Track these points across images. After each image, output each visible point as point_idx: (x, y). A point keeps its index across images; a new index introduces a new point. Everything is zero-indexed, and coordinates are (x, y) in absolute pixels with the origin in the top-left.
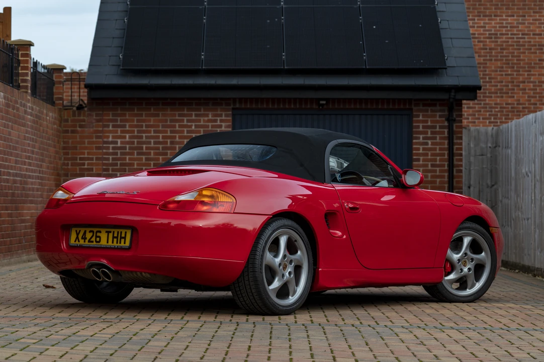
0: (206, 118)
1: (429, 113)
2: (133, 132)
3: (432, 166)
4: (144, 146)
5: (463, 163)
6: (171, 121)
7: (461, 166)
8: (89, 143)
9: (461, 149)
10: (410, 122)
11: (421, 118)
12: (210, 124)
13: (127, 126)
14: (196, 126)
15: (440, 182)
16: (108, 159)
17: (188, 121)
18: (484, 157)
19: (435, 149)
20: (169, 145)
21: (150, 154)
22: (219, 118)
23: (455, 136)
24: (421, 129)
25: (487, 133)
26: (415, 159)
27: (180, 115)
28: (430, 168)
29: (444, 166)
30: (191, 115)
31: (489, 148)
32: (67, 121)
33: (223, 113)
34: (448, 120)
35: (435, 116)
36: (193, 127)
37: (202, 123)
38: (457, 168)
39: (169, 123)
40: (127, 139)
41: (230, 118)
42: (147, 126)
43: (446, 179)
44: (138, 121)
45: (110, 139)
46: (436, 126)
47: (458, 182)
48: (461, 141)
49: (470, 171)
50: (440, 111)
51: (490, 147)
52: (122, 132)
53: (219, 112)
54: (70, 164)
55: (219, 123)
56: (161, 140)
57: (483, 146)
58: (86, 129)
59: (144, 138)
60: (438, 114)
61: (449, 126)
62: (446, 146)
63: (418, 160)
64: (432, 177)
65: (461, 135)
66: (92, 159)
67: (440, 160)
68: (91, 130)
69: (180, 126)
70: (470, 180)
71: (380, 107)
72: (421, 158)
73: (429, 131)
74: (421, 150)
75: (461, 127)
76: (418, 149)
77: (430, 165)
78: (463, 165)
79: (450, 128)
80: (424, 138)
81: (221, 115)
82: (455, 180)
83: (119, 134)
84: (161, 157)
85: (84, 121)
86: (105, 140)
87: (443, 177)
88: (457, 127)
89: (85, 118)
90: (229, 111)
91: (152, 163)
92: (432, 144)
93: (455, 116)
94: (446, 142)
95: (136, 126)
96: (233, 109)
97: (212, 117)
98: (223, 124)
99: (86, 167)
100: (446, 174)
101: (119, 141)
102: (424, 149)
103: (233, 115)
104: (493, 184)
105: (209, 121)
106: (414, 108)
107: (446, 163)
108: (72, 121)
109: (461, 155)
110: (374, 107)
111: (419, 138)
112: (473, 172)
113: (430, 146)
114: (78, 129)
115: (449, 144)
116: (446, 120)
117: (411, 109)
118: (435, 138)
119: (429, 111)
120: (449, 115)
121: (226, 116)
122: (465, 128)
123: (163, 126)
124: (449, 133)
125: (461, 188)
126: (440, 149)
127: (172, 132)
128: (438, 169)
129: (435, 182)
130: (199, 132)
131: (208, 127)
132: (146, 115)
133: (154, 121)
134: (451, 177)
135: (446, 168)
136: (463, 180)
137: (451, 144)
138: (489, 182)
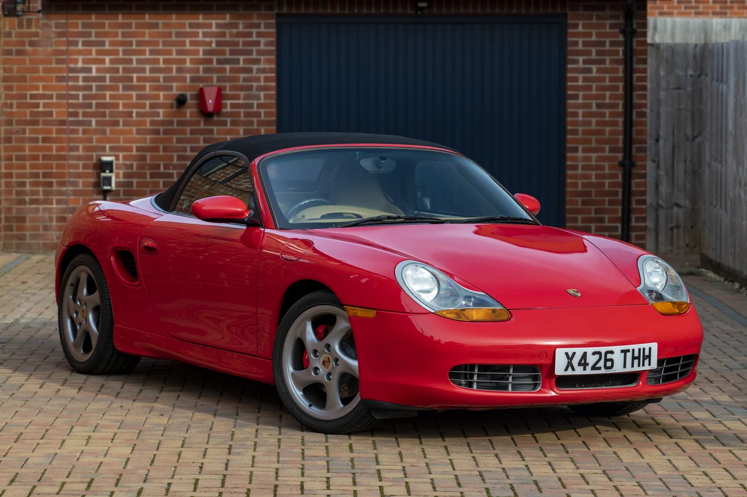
0: (234, 31)
1: (594, 21)
2: (117, 53)
3: (598, 106)
4: (135, 76)
5: (648, 102)
6: (178, 34)
7: (645, 106)
8: (46, 70)
9: (644, 79)
10: (563, 36)
11: (580, 29)
12: (241, 40)
13: (107, 44)
14: (218, 43)
15: (611, 133)
16: (76, 97)
17: (205, 35)
18: (682, 91)
19: (603, 79)
20: (174, 73)
21: (144, 88)
22: (254, 31)
23: (635, 59)
24: (580, 47)
25: (685, 53)
26: (570, 95)
27: (191, 26)
28: (594, 109)
29: (616, 106)
30: (210, 26)
31: (689, 77)
32: (9, 35)
33: (262, 22)
34: (624, 32)
35: (603, 26)
36: (214, 45)
37: (228, 38)
38: (639, 110)
39: (174, 38)
40: (107, 65)
41: (273, 30)
42: (139, 44)
43: (621, 128)
44: (124, 35)
45: (80, 65)
46: (605, 42)
47: (639, 132)
48: (644, 66)
49: (658, 114)
50: (612, 17)
51: (691, 76)
52: (98, 52)
53: (255, 21)
54: (15, 106)
55: (254, 38)
56: (161, 65)
57: (681, 73)
58: (40, 49)
59: (134, 62)
60: (608, 22)
61: (626, 42)
62: (621, 74)
63: (576, 97)
64: (598, 123)
65: (644, 57)
66: (51, 97)
67: (612, 97)
68: (49, 49)
69: (192, 43)
70: (658, 128)
71: (514, 11)
72: (581, 94)
73: (594, 50)
74: (581, 80)
75: (645, 43)
76: (576, 79)
77: (594, 106)
78: (648, 105)
79: (628, 45)
80: (585, 62)
81: (258, 26)
82: (634, 129)
83: (94, 56)
84: (161, 94)
85: (36, 35)
86: (72, 66)
87: (616, 124)
88: (639, 43)
89: (39, 30)
90: (271, 19)
91: (148, 102)
92: (599, 71)
93: (635, 26)
94: (621, 67)
95: (122, 44)
96: (278, 15)
97: (244, 28)
98: (262, 40)
99: (41, 109)
100: (621, 120)
101: (94, 67)
102: (585, 79)
103: (279, 27)
104: (695, 134)
105: (240, 35)
106: (570, 13)
107: (621, 102)
108: (19, 35)
109: (644, 88)
110: (506, 11)
111: (577, 62)
112: (663, 117)
113: (594, 74)
114: (28, 48)
115: (625, 71)
116: (620, 32)
117: (565, 16)
118: (603, 62)
119: (594, 18)
120: (626, 23)
121: (267, 26)
122: (651, 45)
123: (165, 44)
124: (625, 53)
125: (645, 142)
126: (612, 79)
127: (179, 53)
128: (607, 111)
129: (603, 132)
130: (223, 53)
131: (237, 44)
132: (138, 26)
133: (151, 35)
134: (629, 124)
135: (621, 109)
136: (648, 128)
137: (629, 71)
138: (689, 133)
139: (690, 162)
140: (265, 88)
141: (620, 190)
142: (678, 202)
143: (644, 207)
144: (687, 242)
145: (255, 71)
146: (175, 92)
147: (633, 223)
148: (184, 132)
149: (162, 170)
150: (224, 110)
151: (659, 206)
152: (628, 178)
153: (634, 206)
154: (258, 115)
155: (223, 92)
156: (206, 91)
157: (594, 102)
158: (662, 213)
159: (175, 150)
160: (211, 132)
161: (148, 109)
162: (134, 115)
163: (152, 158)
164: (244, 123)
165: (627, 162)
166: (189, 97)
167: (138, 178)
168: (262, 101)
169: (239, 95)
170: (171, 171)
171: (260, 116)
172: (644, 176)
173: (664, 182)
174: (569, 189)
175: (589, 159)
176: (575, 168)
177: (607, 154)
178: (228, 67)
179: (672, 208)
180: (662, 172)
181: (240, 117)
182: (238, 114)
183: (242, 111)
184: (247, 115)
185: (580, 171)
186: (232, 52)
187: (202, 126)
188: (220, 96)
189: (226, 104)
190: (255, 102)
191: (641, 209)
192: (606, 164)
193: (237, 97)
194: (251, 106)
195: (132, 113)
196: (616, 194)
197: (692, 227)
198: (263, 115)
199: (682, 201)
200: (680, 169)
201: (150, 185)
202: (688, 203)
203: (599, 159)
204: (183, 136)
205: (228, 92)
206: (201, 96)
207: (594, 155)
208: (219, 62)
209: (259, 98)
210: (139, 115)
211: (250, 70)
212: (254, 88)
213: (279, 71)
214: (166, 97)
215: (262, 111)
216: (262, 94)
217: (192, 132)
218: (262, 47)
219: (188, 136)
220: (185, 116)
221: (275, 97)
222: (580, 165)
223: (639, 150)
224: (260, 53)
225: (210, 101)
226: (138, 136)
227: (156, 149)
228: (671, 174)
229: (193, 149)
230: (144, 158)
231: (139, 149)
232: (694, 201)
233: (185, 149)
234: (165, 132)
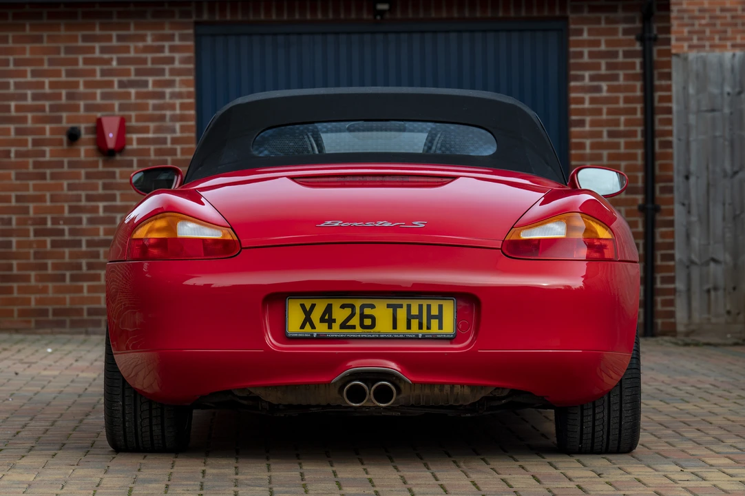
0: (141, 44)
1: (603, 25)
3: (611, 134)
4: (13, 104)
5: (675, 128)
7: (670, 133)
9: (669, 99)
10: (564, 46)
11: (585, 36)
12: (149, 56)
14: (120, 61)
15: (628, 168)
17: (103, 50)
18: (717, 114)
19: (616, 100)
20: (64, 100)
21: (24, 120)
22: (167, 44)
23: (656, 73)
24: (586, 59)
25: (721, 64)
26: (575, 121)
27: (85, 38)
28: (605, 139)
29: (634, 134)
30: (109, 38)
31: (726, 96)
33: (177, 33)
34: (642, 39)
35: (615, 32)
36: (114, 63)
37: (132, 54)
38: (663, 139)
39: (63, 55)
41: (191, 43)
42: (17, 63)
43: (640, 162)
46: (617, 52)
47: (664, 167)
48: (668, 82)
49: (688, 143)
50: (626, 20)
51: (729, 94)
53: (167, 31)
55: (167, 54)
56: (47, 90)
57: (716, 91)
59: (12, 87)
60: (621, 27)
61: (644, 51)
62: (639, 93)
63: (581, 123)
64: (610, 157)
65: (668, 70)
67: (627, 123)
69: (86, 61)
70: (688, 161)
71: (501, 14)
72: (588, 119)
73: (603, 62)
74: (587, 101)
75: (668, 53)
76: (581, 101)
77: (605, 134)
78: (675, 132)
79: (646, 55)
80: (592, 78)
81: (171, 38)
82: (658, 163)
84: (48, 127)
87: (633, 157)
88: (661, 53)
90: (188, 28)
91: (30, 138)
92: (610, 89)
93: (655, 32)
94: (639, 84)
96: (197, 24)
97: (153, 40)
98: (177, 56)
100: (640, 152)
102: (593, 101)
103: (198, 37)
104: (736, 169)
105: (148, 49)
106: (572, 16)
107: (639, 129)
109: (669, 111)
110: (489, 14)
111: (582, 78)
112: (694, 147)
113: (604, 94)
115: (644, 89)
116: (637, 39)
117: (566, 19)
118: (616, 77)
119: (603, 22)
120: (643, 29)
121: (182, 38)
122: (677, 55)
123: (51, 62)
124: (644, 65)
125: (671, 180)
126: (627, 100)
127: (69, 74)
128: (622, 141)
130: (127, 73)
131: (144, 61)
132: (16, 40)
133: (33, 51)
134: (650, 157)
135: (639, 138)
136: (675, 162)
137: (649, 89)
138: (728, 166)
139: (730, 204)
140: (182, 118)
141: (641, 242)
142: (716, 257)
143: (672, 263)
144: (728, 308)
145: (168, 96)
146: (65, 124)
147: (659, 285)
148: (78, 176)
149: (49, 225)
150: (128, 147)
151: (692, 262)
152: (651, 226)
153: (659, 262)
154: (173, 152)
155: (127, 124)
156: (105, 122)
157: (605, 130)
158: (695, 272)
159: (67, 199)
160: (113, 175)
161: (30, 147)
162: (12, 155)
163: (37, 210)
164: (155, 164)
165: (649, 206)
166: (83, 131)
167: (18, 236)
168: (178, 134)
169: (148, 127)
170: (61, 227)
171: (175, 154)
172: (671, 224)
173: (697, 231)
177: (623, 196)
178: (133, 91)
179: (707, 264)
180: (694, 218)
181: (149, 155)
182: (147, 152)
183: (152, 148)
184: (159, 152)
186: (138, 72)
187: (101, 168)
188: (123, 129)
189: (131, 139)
190: (169, 136)
191: (668, 266)
192: (622, 210)
193: (146, 130)
194: (164, 141)
195: (9, 152)
197: (734, 289)
198: (179, 152)
199: (720, 256)
200: (717, 213)
201: (35, 246)
202: (728, 258)
204: (77, 181)
205: (133, 123)
206: (98, 129)
208: (121, 84)
209: (174, 131)
210: (18, 154)
211: (161, 95)
212: (168, 118)
213: (199, 95)
214: (53, 131)
215: (178, 147)
216: (178, 126)
217: (88, 176)
218: (177, 65)
219: (83, 180)
220: (79, 155)
221: (194, 129)
223: (664, 190)
224: (174, 72)
225: (111, 135)
226: (18, 182)
227: (41, 199)
228: (706, 221)
229: (89, 198)
230: (26, 210)
231: (19, 199)
232: (735, 255)
233: (78, 198)
234: (53, 176)
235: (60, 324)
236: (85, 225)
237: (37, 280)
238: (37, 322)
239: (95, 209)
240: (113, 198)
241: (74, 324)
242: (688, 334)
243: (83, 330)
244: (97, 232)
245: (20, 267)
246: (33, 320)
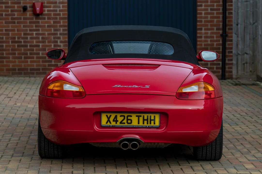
3: (211, 10)
5: (233, 7)
7: (232, 9)
15: (217, 21)
18: (248, 3)
21: (8, 3)
26: (199, 5)
28: (209, 11)
29: (219, 10)
38: (229, 11)
43: (221, 19)
47: (229, 21)
49: (238, 13)
63: (201, 6)
64: (211, 17)
67: (217, 6)
70: (238, 19)
72: (203, 4)
77: (209, 10)
78: (233, 9)
82: (227, 20)
84: (16, 6)
87: (219, 17)
91: (10, 9)
100: (221, 16)
104: (254, 22)
107: (221, 8)
109: (232, 2)
112: (240, 14)
125: (232, 25)
128: (215, 12)
129: (213, 21)
134: (225, 18)
135: (221, 11)
136: (233, 19)
138: (251, 21)
139: (252, 34)
140: (63, 3)
141: (221, 47)
142: (247, 52)
143: (231, 54)
144: (251, 70)
146: (22, 5)
147: (227, 62)
148: (26, 23)
149: (17, 40)
150: (44, 13)
151: (239, 54)
152: (224, 41)
153: (227, 54)
154: (59, 15)
155: (44, 5)
156: (36, 4)
157: (209, 8)
158: (240, 57)
159: (22, 30)
160: (39, 22)
161: (10, 12)
162: (4, 15)
163: (12, 34)
164: (53, 18)
165: (224, 35)
166: (28, 7)
167: (6, 43)
168: (61, 8)
169: (51, 6)
170: (21, 40)
171: (60, 15)
172: (231, 41)
173: (240, 43)
174: (198, 47)
175: (207, 33)
176: (201, 37)
177: (215, 31)
179: (244, 54)
180: (240, 39)
181: (51, 16)
182: (50, 14)
183: (52, 13)
184: (55, 15)
185: (203, 39)
187: (34, 20)
188: (42, 7)
189: (45, 10)
190: (58, 9)
191: (231, 55)
192: (215, 36)
193: (50, 7)
194: (56, 11)
195: (3, 14)
196: (219, 48)
197: (253, 63)
198: (61, 15)
199: (248, 52)
200: (248, 37)
201: (12, 46)
202: (251, 53)
203: (212, 33)
204: (26, 24)
205: (46, 4)
206: (34, 6)
207: (209, 32)
209: (60, 7)
210: (6, 15)
212: (58, 3)
214: (18, 7)
215: (61, 13)
216: (61, 5)
217: (30, 23)
219: (28, 24)
220: (27, 15)
221: (67, 7)
222: (203, 36)
223: (229, 29)
225: (38, 9)
226: (6, 25)
227: (14, 30)
228: (244, 39)
229: (30, 30)
230: (8, 34)
231: (6, 30)
232: (254, 51)
233: (27, 30)
234: (18, 23)
235: (20, 74)
236: (29, 39)
237: (12, 58)
238: (12, 73)
239: (33, 34)
240: (39, 30)
241: (25, 74)
242: (236, 79)
243: (28, 76)
244: (33, 42)
245: (6, 54)
246: (11, 72)
